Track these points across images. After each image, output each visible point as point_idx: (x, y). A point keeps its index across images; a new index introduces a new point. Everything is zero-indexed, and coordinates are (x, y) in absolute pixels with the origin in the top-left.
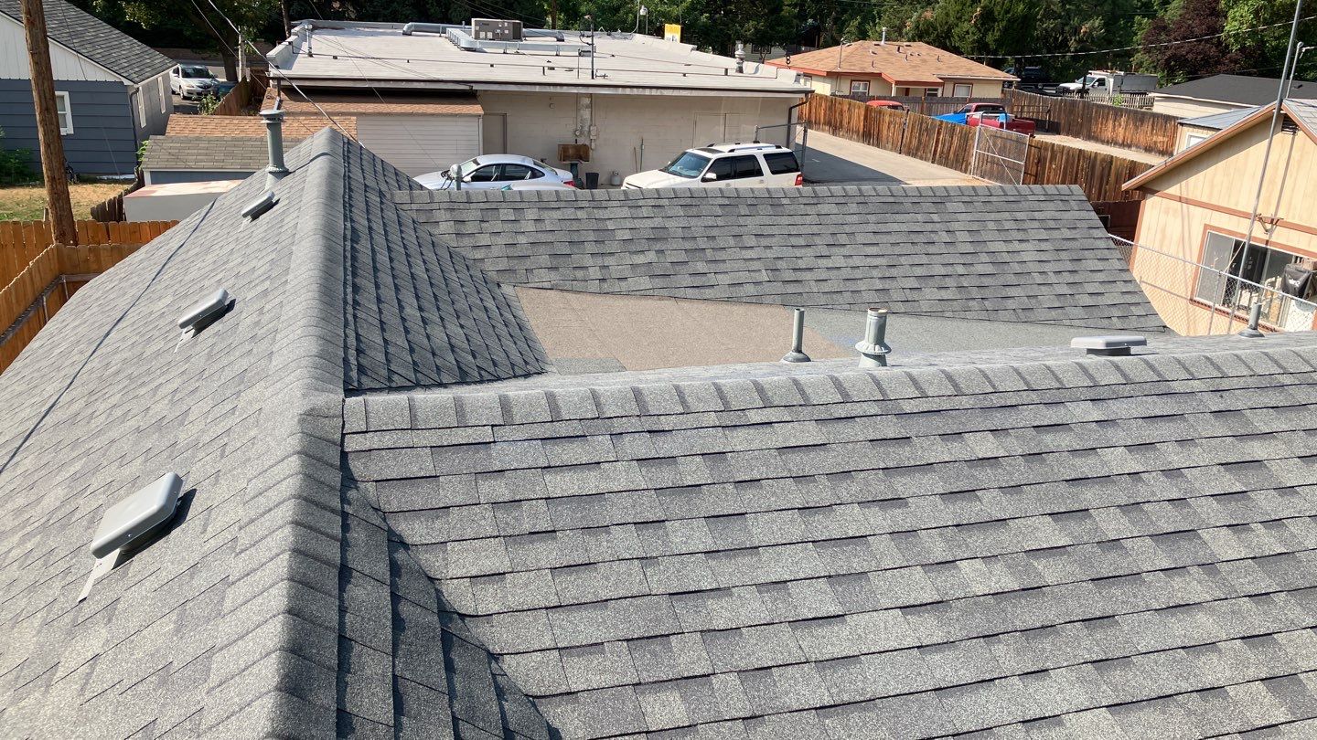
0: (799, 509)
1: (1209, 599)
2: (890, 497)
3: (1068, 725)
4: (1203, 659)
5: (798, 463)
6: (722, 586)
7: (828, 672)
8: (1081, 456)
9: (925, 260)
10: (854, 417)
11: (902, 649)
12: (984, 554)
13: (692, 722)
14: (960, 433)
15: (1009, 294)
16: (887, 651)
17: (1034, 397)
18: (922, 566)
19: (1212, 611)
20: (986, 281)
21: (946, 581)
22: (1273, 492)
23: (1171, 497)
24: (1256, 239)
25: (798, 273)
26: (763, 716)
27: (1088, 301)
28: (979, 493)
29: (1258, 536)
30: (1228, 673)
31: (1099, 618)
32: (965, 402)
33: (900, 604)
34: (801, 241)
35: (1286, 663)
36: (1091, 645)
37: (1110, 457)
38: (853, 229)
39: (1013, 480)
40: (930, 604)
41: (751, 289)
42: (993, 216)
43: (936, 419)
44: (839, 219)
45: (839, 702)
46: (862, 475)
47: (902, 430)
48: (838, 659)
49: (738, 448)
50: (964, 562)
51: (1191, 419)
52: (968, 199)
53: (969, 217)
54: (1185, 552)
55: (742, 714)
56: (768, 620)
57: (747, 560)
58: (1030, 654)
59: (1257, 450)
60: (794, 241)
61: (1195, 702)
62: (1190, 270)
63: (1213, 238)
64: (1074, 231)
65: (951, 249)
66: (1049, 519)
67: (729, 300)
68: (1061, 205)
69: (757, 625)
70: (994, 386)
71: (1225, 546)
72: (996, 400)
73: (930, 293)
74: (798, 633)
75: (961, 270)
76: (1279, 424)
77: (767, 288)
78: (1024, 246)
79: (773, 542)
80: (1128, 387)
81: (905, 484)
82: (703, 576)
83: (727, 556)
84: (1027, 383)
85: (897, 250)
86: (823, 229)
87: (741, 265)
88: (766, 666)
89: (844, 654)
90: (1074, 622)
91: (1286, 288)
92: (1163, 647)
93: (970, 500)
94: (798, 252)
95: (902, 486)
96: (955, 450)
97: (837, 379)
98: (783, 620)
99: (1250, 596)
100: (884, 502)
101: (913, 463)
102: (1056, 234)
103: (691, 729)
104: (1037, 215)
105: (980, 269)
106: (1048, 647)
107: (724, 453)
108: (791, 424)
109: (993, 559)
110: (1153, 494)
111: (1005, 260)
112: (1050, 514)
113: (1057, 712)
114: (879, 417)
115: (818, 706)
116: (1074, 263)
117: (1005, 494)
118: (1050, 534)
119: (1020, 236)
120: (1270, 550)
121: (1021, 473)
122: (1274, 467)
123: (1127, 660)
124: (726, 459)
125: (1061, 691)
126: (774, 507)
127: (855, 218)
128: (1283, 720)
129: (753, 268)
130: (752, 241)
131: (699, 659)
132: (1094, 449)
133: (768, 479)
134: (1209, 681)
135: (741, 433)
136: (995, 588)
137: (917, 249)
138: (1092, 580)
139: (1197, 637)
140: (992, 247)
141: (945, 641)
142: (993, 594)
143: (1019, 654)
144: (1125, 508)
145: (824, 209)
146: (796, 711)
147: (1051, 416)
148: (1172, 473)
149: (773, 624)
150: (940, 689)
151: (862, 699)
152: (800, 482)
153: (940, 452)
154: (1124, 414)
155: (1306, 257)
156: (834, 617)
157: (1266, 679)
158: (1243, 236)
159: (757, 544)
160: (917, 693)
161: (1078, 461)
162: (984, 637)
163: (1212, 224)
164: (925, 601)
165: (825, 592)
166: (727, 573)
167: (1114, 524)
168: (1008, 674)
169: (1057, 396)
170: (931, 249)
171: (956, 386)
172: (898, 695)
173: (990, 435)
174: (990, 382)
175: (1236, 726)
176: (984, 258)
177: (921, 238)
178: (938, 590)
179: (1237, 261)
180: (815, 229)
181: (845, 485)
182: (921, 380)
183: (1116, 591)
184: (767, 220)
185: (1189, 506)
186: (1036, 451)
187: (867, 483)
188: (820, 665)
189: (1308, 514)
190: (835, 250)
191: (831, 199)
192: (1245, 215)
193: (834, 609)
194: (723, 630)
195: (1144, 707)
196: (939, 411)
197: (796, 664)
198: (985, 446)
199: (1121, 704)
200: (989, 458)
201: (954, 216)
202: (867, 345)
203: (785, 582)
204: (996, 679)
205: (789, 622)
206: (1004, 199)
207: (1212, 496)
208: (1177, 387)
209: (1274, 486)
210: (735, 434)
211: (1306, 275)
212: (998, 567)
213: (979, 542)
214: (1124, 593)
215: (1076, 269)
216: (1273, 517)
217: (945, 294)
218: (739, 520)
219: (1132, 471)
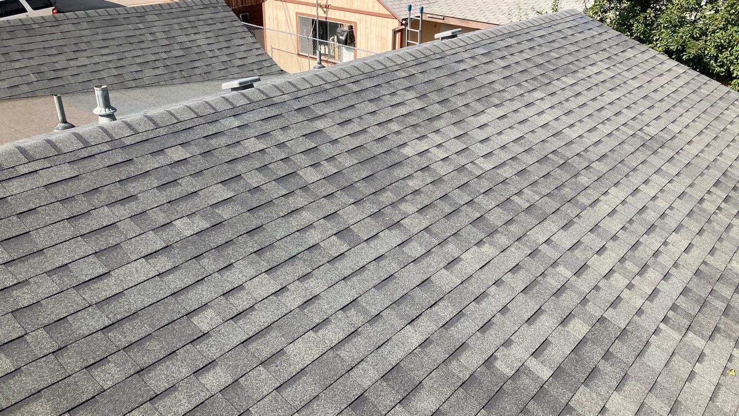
0: (67, 219)
1: (306, 203)
2: (126, 196)
3: (247, 288)
4: (308, 233)
5: (59, 192)
6: (20, 281)
7: (105, 307)
8: (233, 147)
9: (140, 53)
10: (94, 155)
11: (149, 279)
12: (187, 214)
13: (16, 367)
14: (162, 150)
15: (196, 66)
16: (140, 283)
17: (201, 120)
18: (152, 230)
19: (309, 209)
20: (180, 60)
21: (168, 235)
22: (328, 144)
23: (282, 158)
24: (321, 17)
25: (57, 73)
26: (66, 346)
27: (239, 63)
28: (178, 181)
29: (325, 167)
30: (320, 237)
31: (255, 229)
32: (162, 131)
33: (143, 254)
34: (54, 51)
35: (344, 223)
36: (252, 244)
37: (249, 144)
38: (89, 39)
39: (197, 169)
40: (161, 249)
41: (25, 88)
42: (176, 21)
43: (147, 145)
44: (78, 34)
45: (115, 321)
46: (106, 188)
47: (127, 156)
48: (110, 297)
49: (15, 192)
50: (177, 221)
51: (286, 115)
52: (158, 12)
53: (161, 23)
54: (293, 184)
55: (51, 350)
56: (59, 290)
57: (37, 259)
58: (222, 259)
59: (319, 125)
60: (49, 52)
61: (306, 255)
62: (294, 38)
63: (302, 19)
64: (223, 24)
65: (155, 44)
66: (220, 185)
67: (11, 98)
68: (213, 10)
69: (51, 296)
70: (177, 119)
71: (311, 176)
72: (180, 127)
73: (149, 73)
74: (81, 291)
75: (164, 56)
76: (327, 110)
77: (38, 86)
78: (197, 36)
79: (53, 243)
80: (251, 105)
81: (134, 187)
82: (6, 279)
83: (21, 262)
84: (196, 113)
85: (121, 49)
86: (67, 42)
87: (14, 73)
88: (62, 317)
89: (113, 294)
90: (242, 235)
91: (339, 41)
92: (288, 234)
93: (175, 186)
94: (54, 59)
95: (132, 188)
96: (162, 160)
97: (78, 134)
98: (69, 287)
99: (325, 197)
100: (123, 201)
101: (137, 174)
102: (214, 27)
103: (17, 371)
104: (201, 17)
105: (175, 53)
106: (230, 252)
107: (5, 198)
108: (52, 168)
109: (193, 215)
110: (273, 158)
111: (189, 46)
112: (220, 183)
113: (240, 283)
114: (110, 152)
115: (102, 328)
116: (228, 42)
117: (194, 178)
118: (224, 193)
119: (195, 31)
120: (331, 172)
121: (201, 163)
122: (328, 132)
123: (271, 246)
124: (7, 202)
125: (241, 272)
126: (49, 222)
127: (87, 32)
128: (345, 250)
129: (23, 74)
130: (18, 56)
131: (14, 329)
132: (239, 142)
133: (41, 206)
134: (311, 243)
135: (15, 182)
136: (197, 230)
137: (134, 46)
138: (249, 211)
139: (304, 223)
140: (180, 39)
141: (173, 267)
142: (196, 234)
143: (215, 261)
144: (260, 169)
145: (65, 28)
146: (88, 336)
147: (213, 129)
148: (280, 145)
149: (63, 291)
150: (175, 293)
151: (129, 314)
152: (65, 203)
153: (153, 163)
154: (252, 120)
155: (345, 24)
156: (103, 275)
157: (336, 233)
158: (314, 16)
159: (41, 248)
160: (162, 300)
161: (232, 150)
162: (194, 258)
163: (299, 12)
164: (157, 249)
165: (95, 263)
166: (22, 271)
167: (254, 179)
168: (211, 273)
169: (215, 117)
170: (143, 46)
171: (155, 123)
172: (151, 305)
173: (180, 147)
174: (175, 117)
175: (326, 259)
176: (176, 47)
177: (136, 40)
178: (164, 241)
179: (315, 30)
180: (62, 42)
181: (96, 197)
182: (133, 124)
183: (262, 213)
184: (25, 40)
185: (291, 160)
186: (207, 150)
187: (110, 192)
188: (99, 305)
189: (345, 151)
190: (79, 54)
191: (67, 22)
192: (312, 5)
193: (102, 271)
194: (27, 306)
195: (283, 265)
196: (148, 140)
197: (83, 309)
198: (178, 154)
199: (272, 268)
200: (181, 160)
201: (152, 24)
202: (100, 109)
203: (67, 264)
204: (205, 278)
205: (74, 287)
206: (180, 10)
207: (301, 152)
208: (276, 100)
209: (329, 141)
210: (10, 183)
211: (346, 33)
212: (197, 218)
213: (183, 207)
214: (266, 213)
215: (229, 45)
216: (330, 156)
217: (158, 72)
218: (26, 237)
219: (260, 149)
